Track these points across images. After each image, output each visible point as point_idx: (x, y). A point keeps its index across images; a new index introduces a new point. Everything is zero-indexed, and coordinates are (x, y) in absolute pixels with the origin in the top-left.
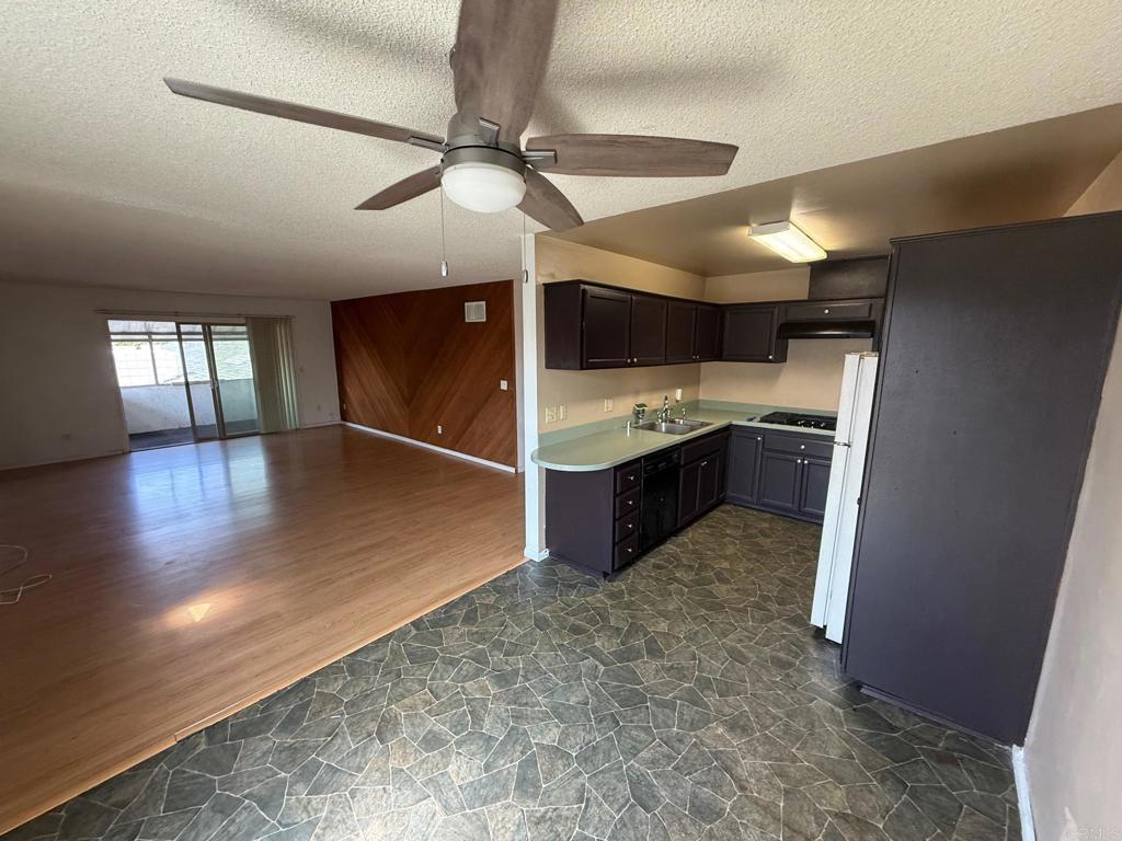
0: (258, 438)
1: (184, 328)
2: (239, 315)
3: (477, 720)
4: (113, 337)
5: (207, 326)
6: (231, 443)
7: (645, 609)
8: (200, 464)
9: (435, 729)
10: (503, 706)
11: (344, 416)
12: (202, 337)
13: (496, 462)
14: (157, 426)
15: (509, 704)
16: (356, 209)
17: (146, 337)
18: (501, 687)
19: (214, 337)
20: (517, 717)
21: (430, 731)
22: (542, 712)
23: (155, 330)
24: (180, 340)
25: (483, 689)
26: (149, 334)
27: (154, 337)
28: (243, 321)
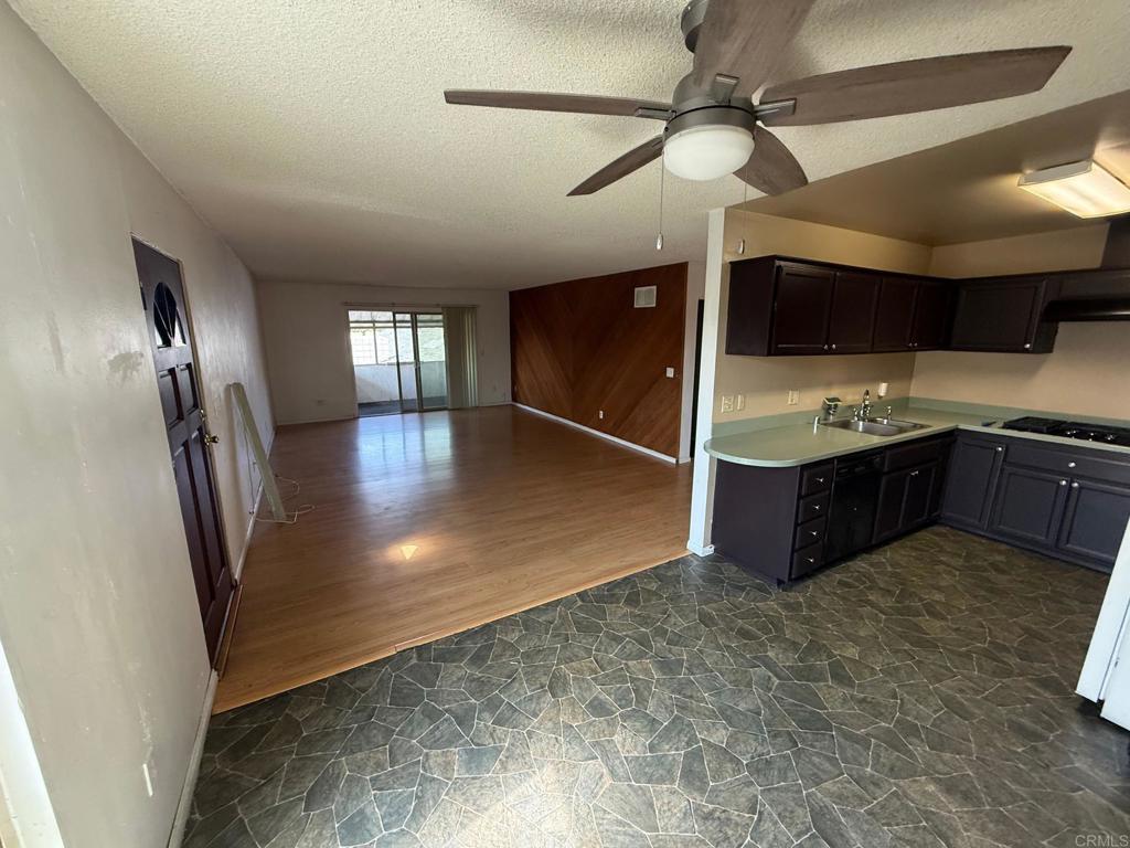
0: (446, 412)
1: (399, 317)
2: (438, 305)
3: (641, 700)
4: (352, 325)
5: (414, 315)
6: (426, 415)
7: (829, 629)
8: (404, 430)
9: (601, 697)
10: (667, 693)
11: (515, 399)
12: (409, 325)
13: (656, 451)
14: (375, 399)
15: (673, 692)
16: (568, 195)
17: (371, 325)
18: (664, 674)
19: (419, 324)
20: (683, 708)
21: (596, 698)
22: (708, 709)
23: (377, 319)
24: (395, 327)
25: (646, 671)
26: (374, 322)
27: (377, 325)
28: (440, 310)
